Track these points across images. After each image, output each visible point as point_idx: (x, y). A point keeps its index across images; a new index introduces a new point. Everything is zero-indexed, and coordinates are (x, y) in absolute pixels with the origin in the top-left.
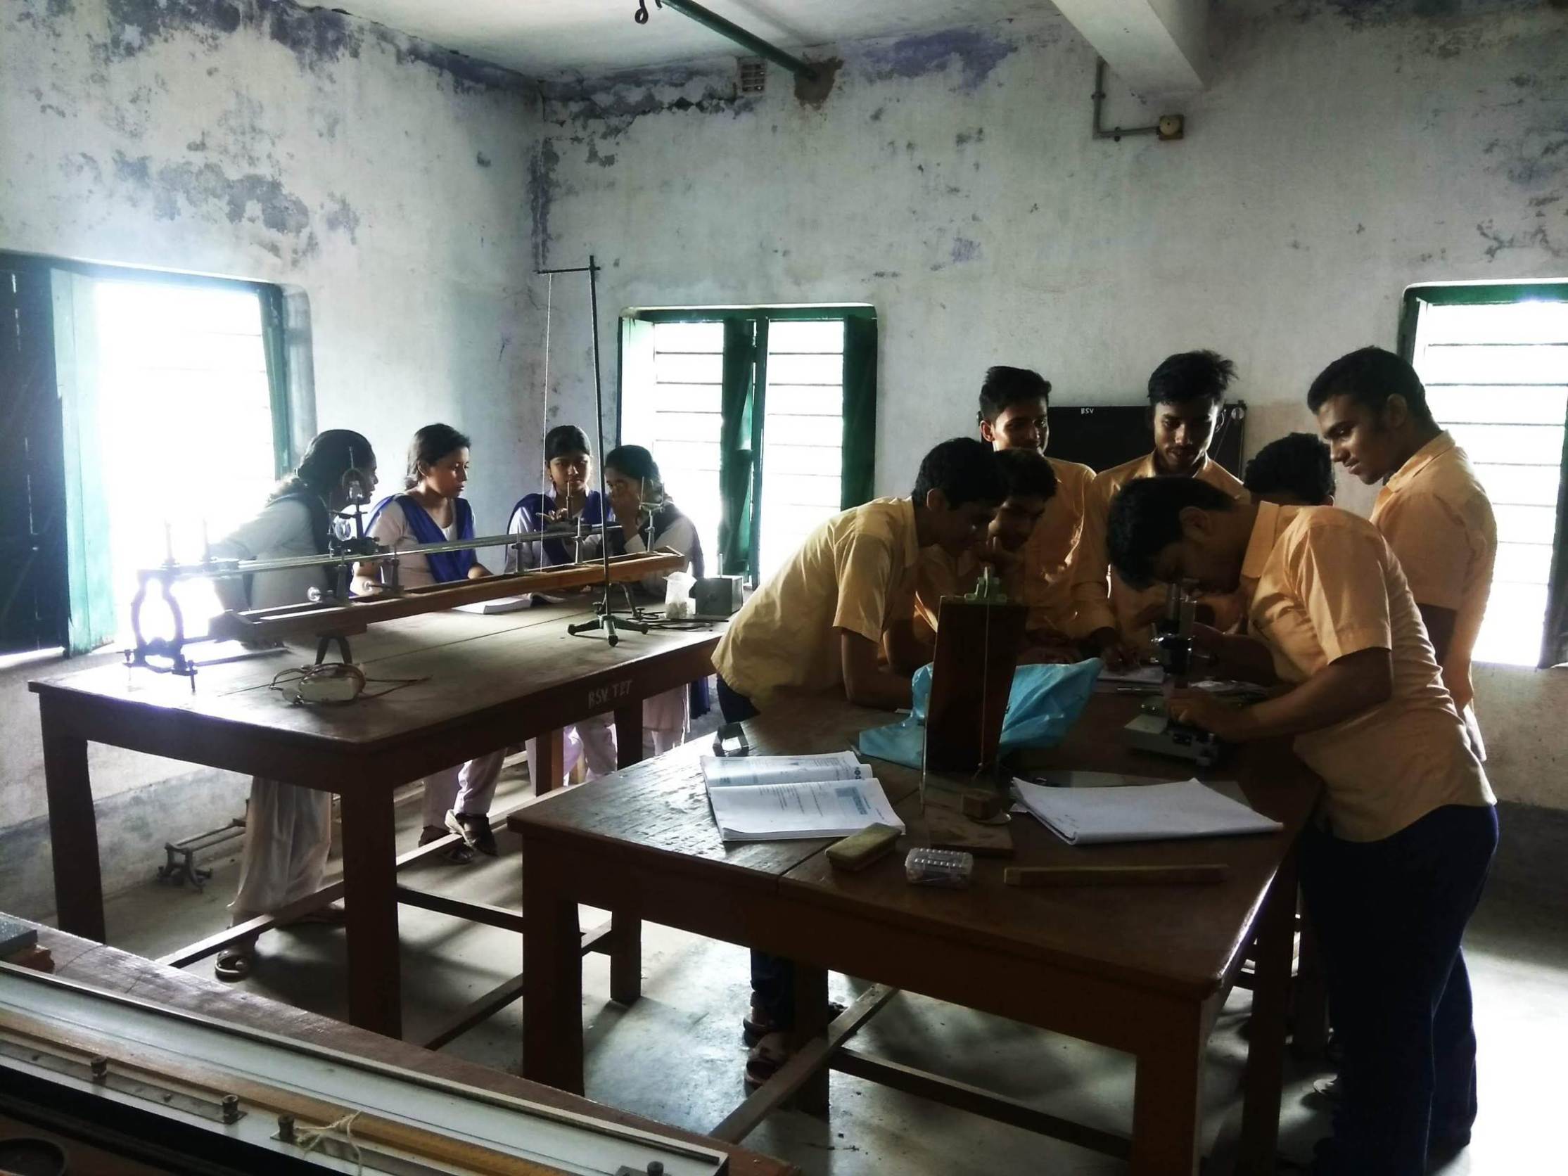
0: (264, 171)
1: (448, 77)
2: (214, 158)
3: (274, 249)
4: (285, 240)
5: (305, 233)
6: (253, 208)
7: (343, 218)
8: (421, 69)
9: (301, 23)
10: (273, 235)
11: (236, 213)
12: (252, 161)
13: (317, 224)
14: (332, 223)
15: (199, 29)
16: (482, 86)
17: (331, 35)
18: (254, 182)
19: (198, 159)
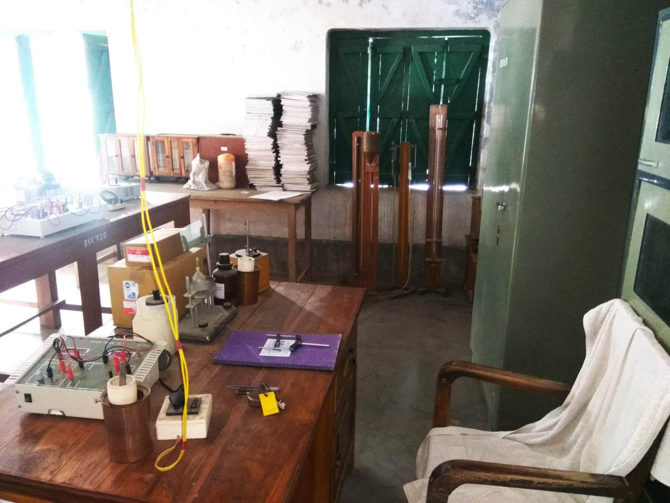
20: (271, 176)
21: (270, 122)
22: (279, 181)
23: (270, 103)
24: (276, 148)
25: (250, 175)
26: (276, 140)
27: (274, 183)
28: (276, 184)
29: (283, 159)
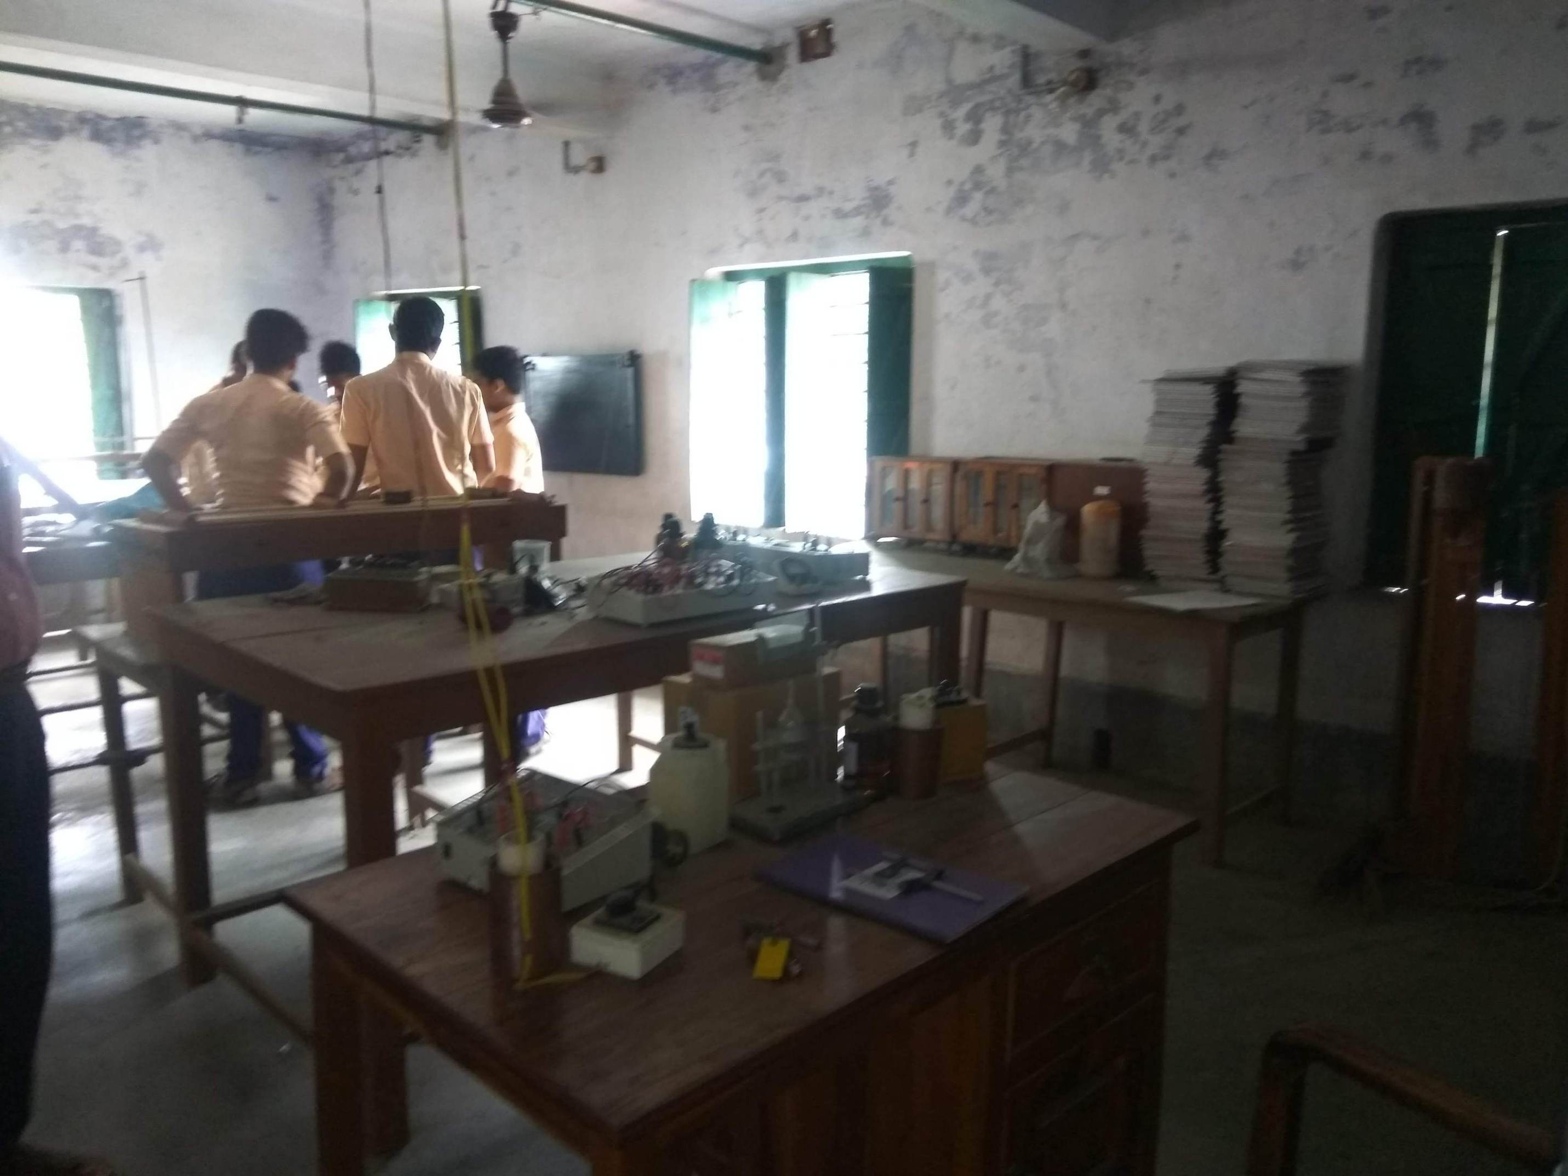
0: (86, 221)
1: (239, 147)
2: (46, 216)
3: (95, 268)
4: (103, 262)
5: (119, 257)
6: (78, 244)
7: (150, 244)
8: (214, 145)
9: (113, 129)
10: (93, 259)
11: (65, 248)
12: (77, 216)
13: (129, 251)
14: (142, 248)
15: (35, 142)
16: (269, 150)
17: (136, 132)
18: (78, 230)
19: (35, 219)
20: (1199, 557)
21: (1204, 432)
22: (1214, 567)
23: (1209, 389)
24: (1214, 492)
25: (1151, 551)
26: (1215, 474)
27: (1203, 572)
28: (1210, 573)
29: (1229, 517)
